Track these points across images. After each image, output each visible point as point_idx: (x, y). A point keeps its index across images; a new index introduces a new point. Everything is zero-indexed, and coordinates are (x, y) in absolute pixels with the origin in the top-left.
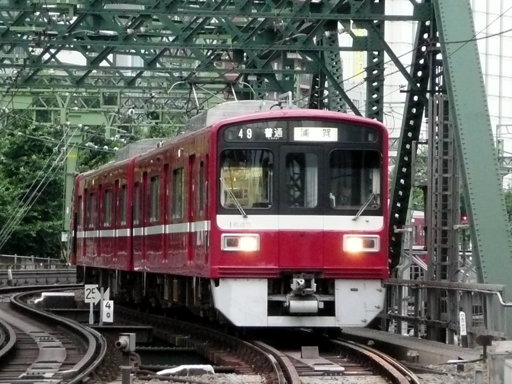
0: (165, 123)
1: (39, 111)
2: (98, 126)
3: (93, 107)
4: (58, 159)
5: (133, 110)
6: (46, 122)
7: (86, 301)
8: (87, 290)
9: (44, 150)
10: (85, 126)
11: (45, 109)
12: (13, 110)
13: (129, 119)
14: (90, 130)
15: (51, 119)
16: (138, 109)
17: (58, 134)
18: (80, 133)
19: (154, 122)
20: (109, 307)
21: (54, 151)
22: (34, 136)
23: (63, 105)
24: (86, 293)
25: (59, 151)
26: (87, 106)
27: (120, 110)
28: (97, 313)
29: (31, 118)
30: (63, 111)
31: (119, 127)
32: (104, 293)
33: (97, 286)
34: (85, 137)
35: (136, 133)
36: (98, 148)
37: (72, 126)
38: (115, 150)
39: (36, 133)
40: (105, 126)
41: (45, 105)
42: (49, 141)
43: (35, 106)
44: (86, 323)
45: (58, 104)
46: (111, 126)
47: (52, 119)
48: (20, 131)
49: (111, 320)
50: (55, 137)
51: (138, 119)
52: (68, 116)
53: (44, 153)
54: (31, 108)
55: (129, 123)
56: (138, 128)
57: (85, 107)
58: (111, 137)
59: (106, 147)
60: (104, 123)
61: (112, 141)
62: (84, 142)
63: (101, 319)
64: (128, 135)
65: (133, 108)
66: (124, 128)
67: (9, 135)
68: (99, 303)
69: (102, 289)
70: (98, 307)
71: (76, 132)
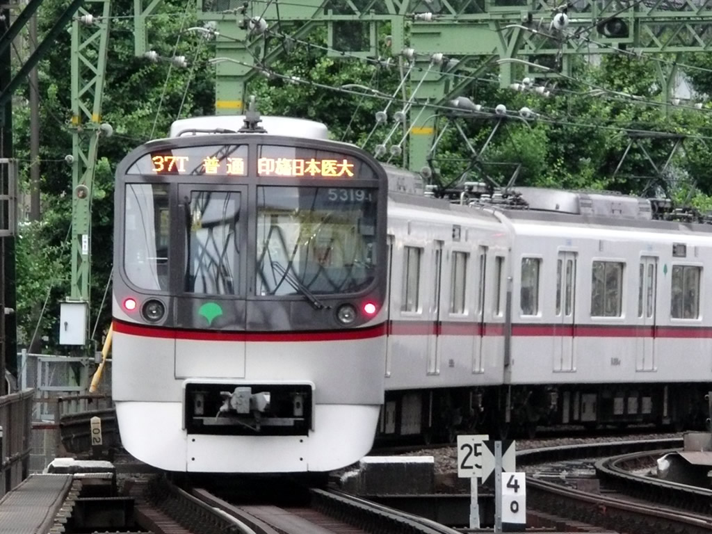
0: (643, 46)
1: (341, 23)
2: (483, 57)
3: (468, 11)
4: (388, 138)
5: (565, 15)
6: (358, 50)
7: (462, 474)
8: (462, 448)
9: (355, 117)
10: (451, 57)
11: (356, 17)
12: (279, 22)
13: (556, 38)
14: (463, 68)
15: (369, 43)
16: (577, 12)
17: (387, 79)
18: (436, 75)
19: (615, 43)
20: (516, 487)
21: (379, 120)
22: (330, 84)
23: (397, 9)
24: (461, 454)
25: (390, 120)
26: (456, 9)
27: (534, 16)
28: (488, 504)
29: (321, 42)
30: (397, 23)
31: (532, 58)
32: (503, 453)
33: (486, 437)
34: (452, 83)
35: (574, 70)
36: (482, 110)
37: (418, 60)
38: (524, 114)
39: (336, 78)
40: (497, 57)
41: (354, 8)
42: (366, 95)
43: (330, 11)
44: (462, 526)
45: (386, 7)
46: (512, 57)
47: (372, 42)
48: (296, 74)
49: (520, 518)
50: (380, 87)
51: (577, 36)
52: (409, 35)
53: (354, 126)
54: (322, 17)
55: (554, 47)
56: (577, 60)
57: (449, 13)
58: (512, 82)
59: (501, 107)
60: (496, 49)
61: (515, 93)
62: (450, 96)
63: (496, 516)
64: (554, 75)
65: (565, 11)
66: (542, 59)
67: (271, 84)
68: (492, 478)
69: (498, 444)
70: (489, 486)
71: (430, 73)
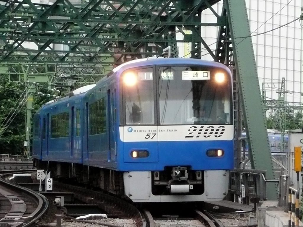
0: (81, 82)
1: (12, 74)
2: (45, 83)
3: (42, 72)
4: (22, 101)
5: (64, 74)
6: (16, 81)
7: (38, 179)
8: (38, 173)
9: (15, 96)
10: (37, 83)
11: (16, 73)
13: (61, 79)
14: (40, 85)
15: (18, 79)
16: (66, 73)
17: (22, 87)
18: (34, 87)
19: (75, 81)
20: (50, 182)
21: (20, 97)
22: (9, 88)
23: (25, 72)
24: (38, 174)
25: (23, 97)
26: (39, 72)
27: (57, 74)
28: (44, 185)
29: (7, 79)
30: (25, 75)
31: (56, 84)
32: (47, 174)
33: (44, 170)
34: (37, 89)
36: (44, 95)
37: (30, 83)
38: (54, 96)
39: (11, 87)
40: (48, 83)
41: (15, 71)
42: (18, 91)
43: (10, 72)
44: (37, 190)
45: (23, 71)
46: (52, 83)
47: (19, 79)
48: (1, 86)
49: (51, 189)
50: (21, 89)
51: (66, 79)
52: (28, 77)
53: (15, 98)
54: (8, 73)
55: (61, 81)
56: (66, 84)
57: (37, 73)
58: (51, 89)
59: (49, 94)
60: (48, 81)
61: (52, 91)
62: (37, 92)
63: (45, 188)
65: (64, 73)
66: (58, 84)
68: (45, 180)
69: (46, 172)
70: (44, 182)
71: (32, 86)
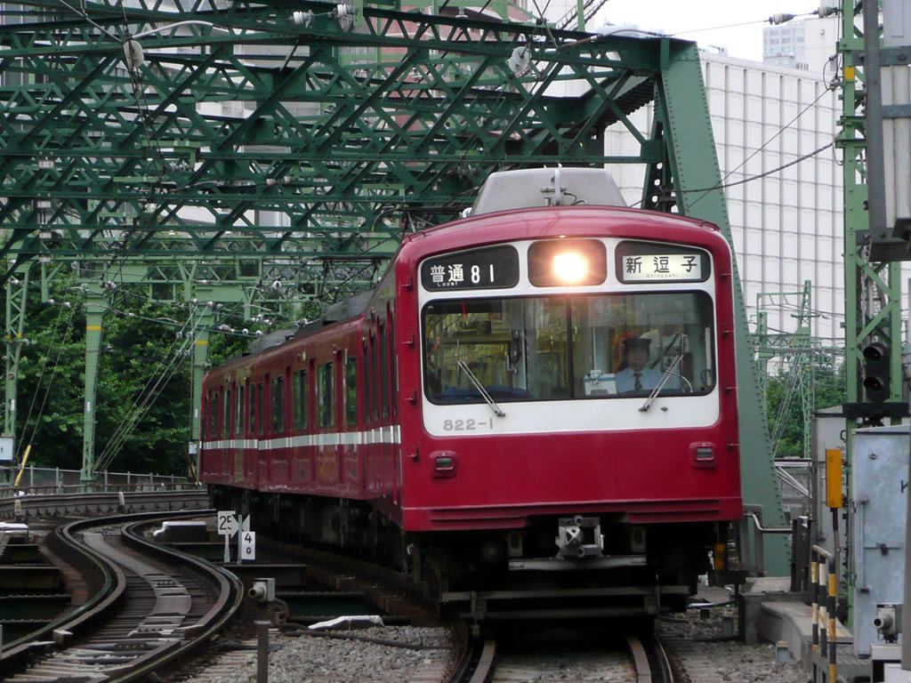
1: (157, 284)
2: (235, 303)
3: (228, 278)
4: (183, 346)
5: (279, 282)
6: (166, 298)
7: (220, 532)
8: (221, 518)
9: (164, 335)
10: (217, 303)
11: (165, 281)
12: (122, 283)
13: (276, 294)
14: (224, 309)
15: (172, 294)
16: (286, 280)
17: (182, 314)
18: (210, 313)
19: (308, 296)
20: (250, 540)
21: (178, 336)
22: (151, 317)
23: (188, 277)
24: (220, 522)
25: (184, 337)
26: (220, 277)
27: (263, 282)
28: (235, 547)
29: (145, 294)
30: (188, 285)
31: (262, 305)
32: (243, 521)
33: (234, 513)
34: (218, 317)
35: (285, 310)
36: (235, 332)
37: (199, 305)
38: (258, 334)
39: (154, 313)
40: (243, 303)
41: (165, 277)
42: (172, 323)
43: (151, 278)
44: (219, 561)
45: (181, 275)
46: (252, 303)
47: (174, 295)
48: (131, 312)
49: (252, 557)
50: (179, 320)
51: (287, 293)
52: (194, 291)
53: (164, 340)
54: (146, 281)
55: (274, 298)
56: (287, 305)
57: (216, 279)
58: (251, 317)
59: (246, 330)
60: (242, 300)
61: (253, 323)
62: (217, 324)
63: (239, 555)
64: (273, 314)
65: (280, 280)
66: (270, 305)
67: (117, 316)
68: (237, 535)
69: (240, 517)
70: (235, 540)
71: (205, 311)
